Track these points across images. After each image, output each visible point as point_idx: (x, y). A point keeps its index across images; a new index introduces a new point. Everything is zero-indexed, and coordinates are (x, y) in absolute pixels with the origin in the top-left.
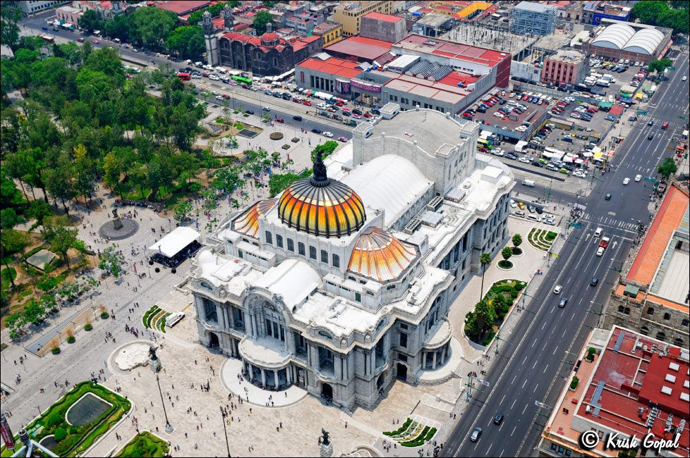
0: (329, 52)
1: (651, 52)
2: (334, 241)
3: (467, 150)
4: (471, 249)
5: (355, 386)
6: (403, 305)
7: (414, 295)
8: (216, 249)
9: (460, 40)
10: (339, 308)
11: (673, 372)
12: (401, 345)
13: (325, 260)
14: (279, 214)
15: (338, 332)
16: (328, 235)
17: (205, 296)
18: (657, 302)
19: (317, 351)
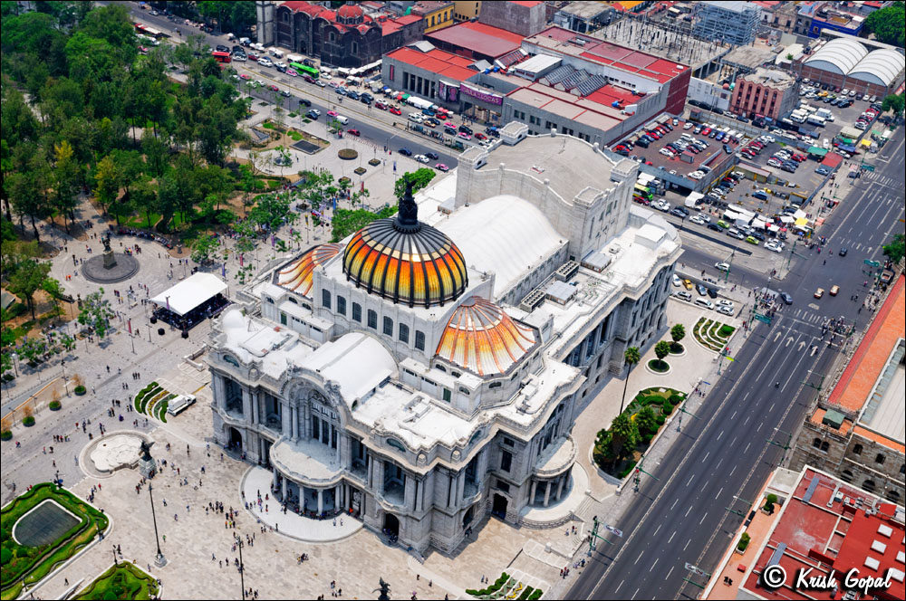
0: (432, 41)
1: (888, 83)
2: (420, 312)
3: (618, 199)
4: (612, 340)
5: (432, 521)
6: (509, 412)
7: (527, 398)
8: (249, 309)
9: (621, 41)
10: (419, 408)
11: (883, 537)
12: (502, 468)
13: (404, 338)
14: (344, 267)
15: (415, 443)
16: (412, 302)
17: (228, 375)
18: (868, 438)
19: (382, 466)
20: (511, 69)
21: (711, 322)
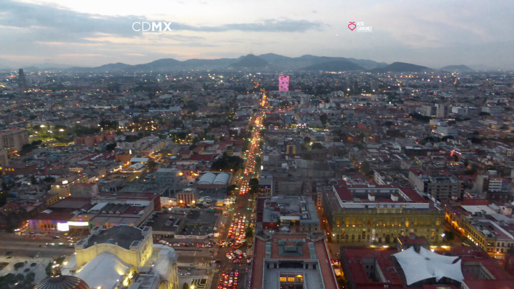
0: (51, 209)
1: (226, 183)
9: (130, 191)
20: (89, 211)
21: (196, 280)
